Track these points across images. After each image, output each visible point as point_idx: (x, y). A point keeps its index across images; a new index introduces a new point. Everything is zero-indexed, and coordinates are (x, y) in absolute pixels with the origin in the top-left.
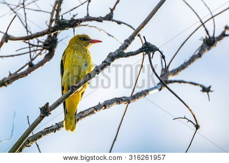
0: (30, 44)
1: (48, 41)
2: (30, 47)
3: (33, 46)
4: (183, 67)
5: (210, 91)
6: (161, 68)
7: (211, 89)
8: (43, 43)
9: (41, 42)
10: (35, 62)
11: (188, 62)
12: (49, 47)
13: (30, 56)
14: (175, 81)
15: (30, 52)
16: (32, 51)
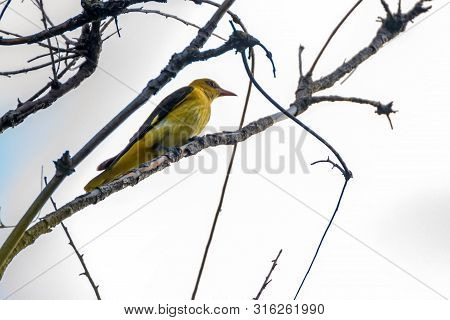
0: (51, 48)
1: (83, 41)
2: (52, 54)
3: (58, 50)
4: (341, 72)
5: (392, 111)
6: (299, 76)
7: (393, 108)
8: (75, 44)
9: (72, 43)
10: (63, 80)
11: (350, 62)
12: (86, 51)
13: (54, 70)
14: (323, 99)
15: (53, 62)
16: (57, 61)
